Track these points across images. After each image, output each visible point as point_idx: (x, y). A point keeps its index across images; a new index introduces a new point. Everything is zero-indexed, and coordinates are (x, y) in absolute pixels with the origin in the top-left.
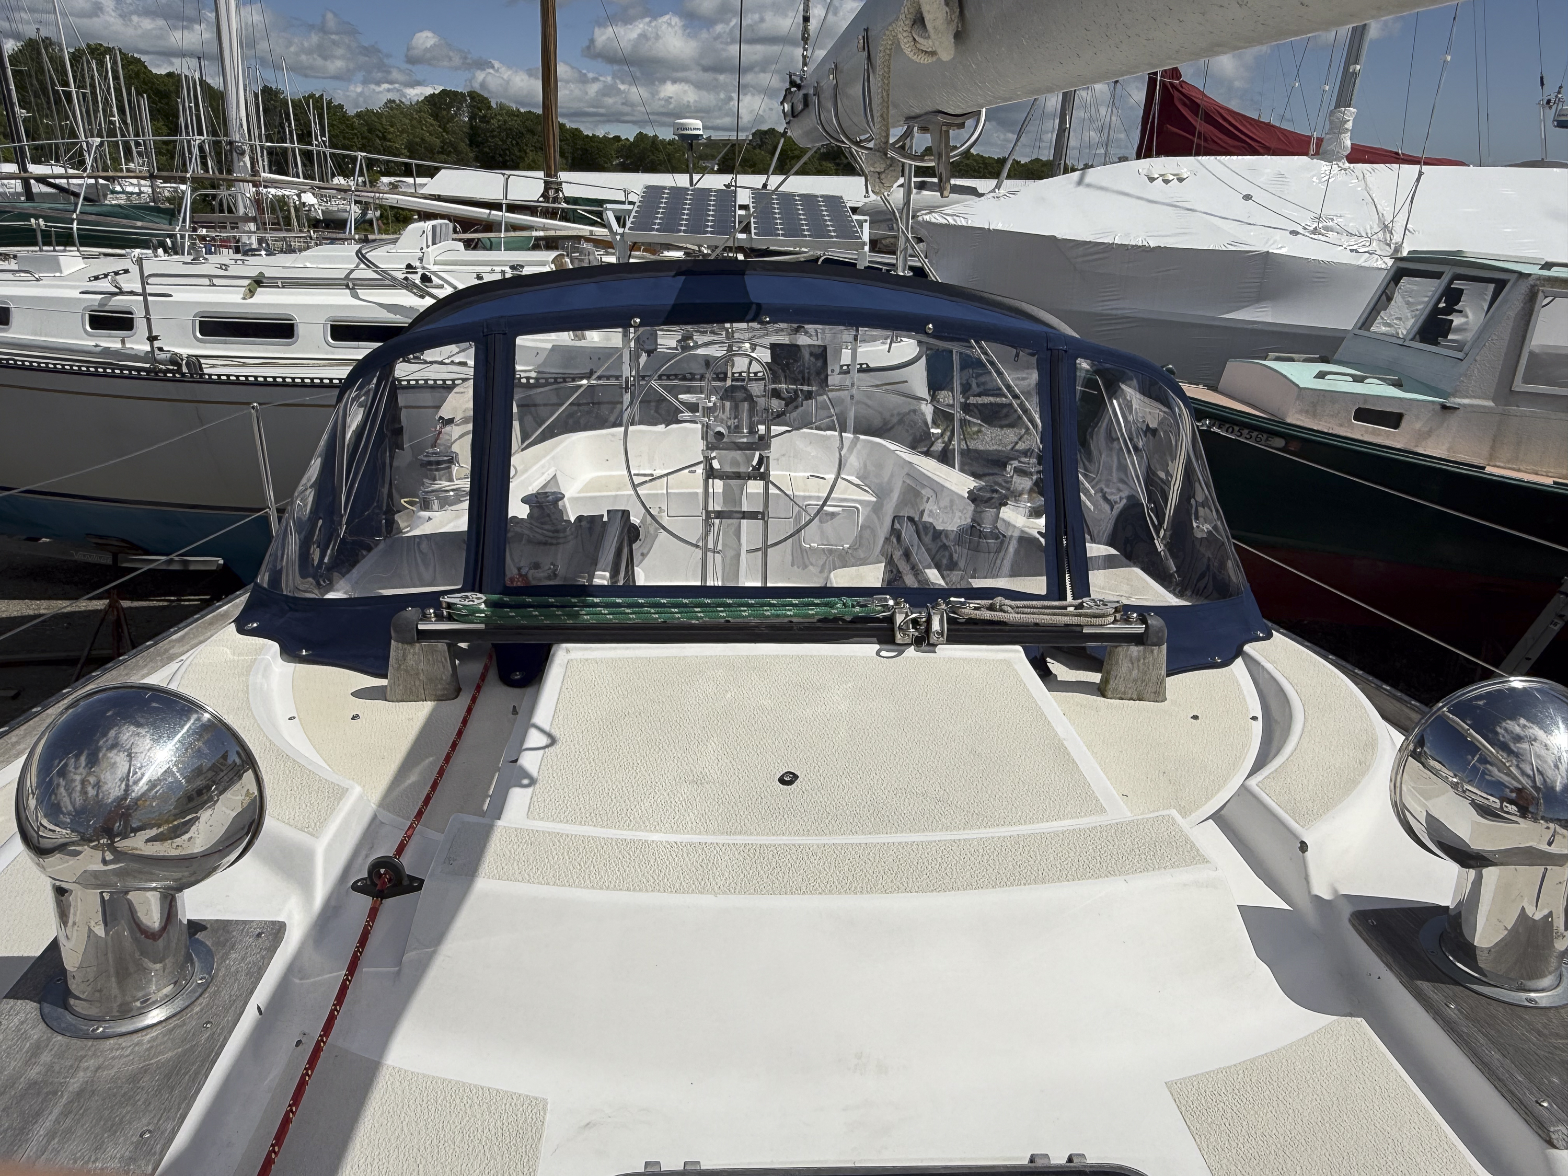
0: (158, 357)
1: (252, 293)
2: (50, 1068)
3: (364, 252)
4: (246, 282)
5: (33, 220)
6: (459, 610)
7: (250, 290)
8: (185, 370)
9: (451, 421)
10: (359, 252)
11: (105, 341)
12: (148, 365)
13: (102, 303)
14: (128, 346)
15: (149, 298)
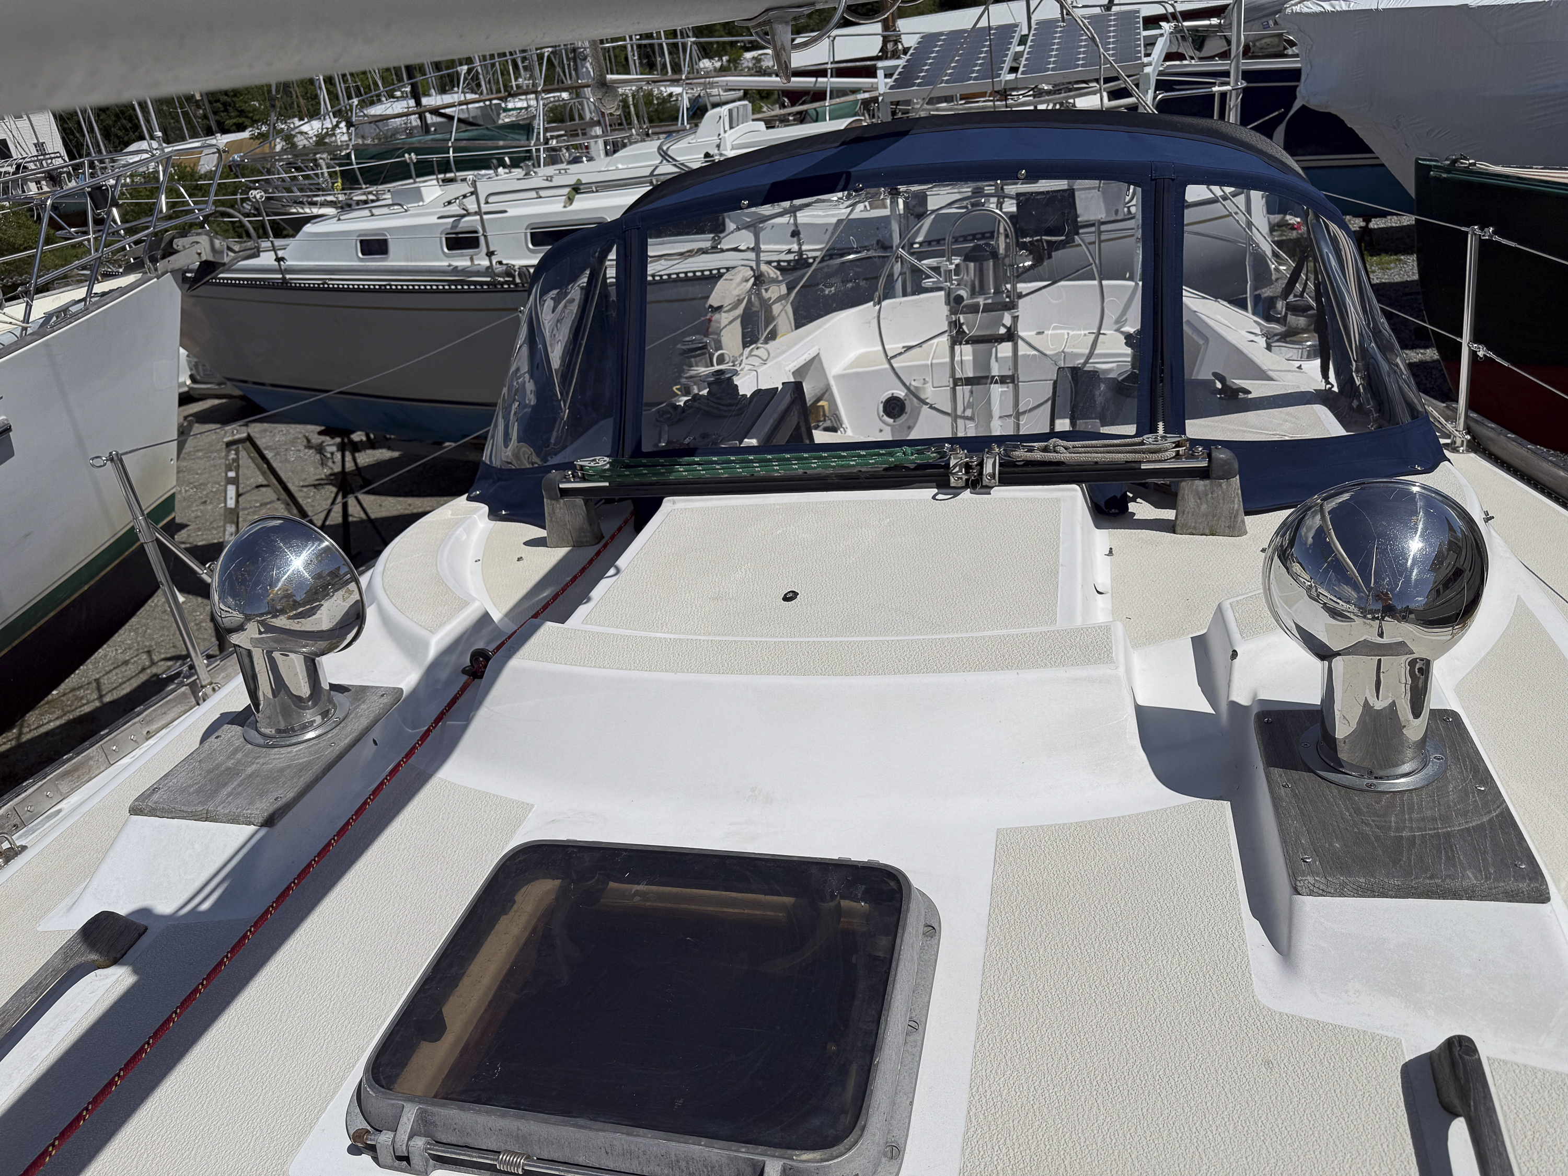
0: (497, 271)
1: (570, 200)
2: (239, 761)
3: (665, 148)
4: (566, 191)
5: (407, 155)
6: (587, 470)
7: (569, 198)
8: (518, 280)
9: (719, 309)
10: (660, 148)
11: (458, 261)
12: (488, 279)
13: (455, 225)
14: (476, 262)
15: (485, 217)
